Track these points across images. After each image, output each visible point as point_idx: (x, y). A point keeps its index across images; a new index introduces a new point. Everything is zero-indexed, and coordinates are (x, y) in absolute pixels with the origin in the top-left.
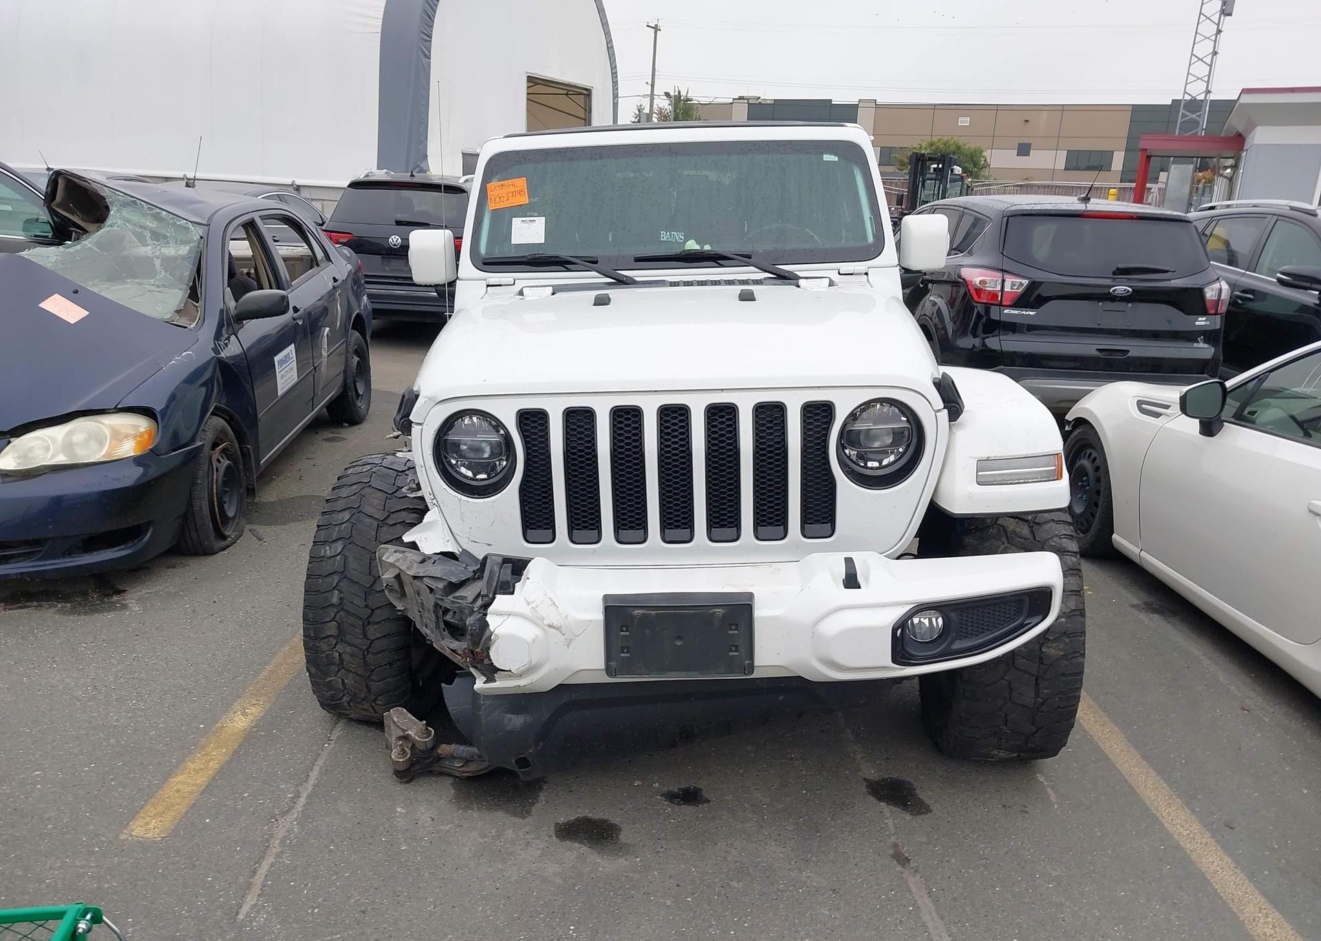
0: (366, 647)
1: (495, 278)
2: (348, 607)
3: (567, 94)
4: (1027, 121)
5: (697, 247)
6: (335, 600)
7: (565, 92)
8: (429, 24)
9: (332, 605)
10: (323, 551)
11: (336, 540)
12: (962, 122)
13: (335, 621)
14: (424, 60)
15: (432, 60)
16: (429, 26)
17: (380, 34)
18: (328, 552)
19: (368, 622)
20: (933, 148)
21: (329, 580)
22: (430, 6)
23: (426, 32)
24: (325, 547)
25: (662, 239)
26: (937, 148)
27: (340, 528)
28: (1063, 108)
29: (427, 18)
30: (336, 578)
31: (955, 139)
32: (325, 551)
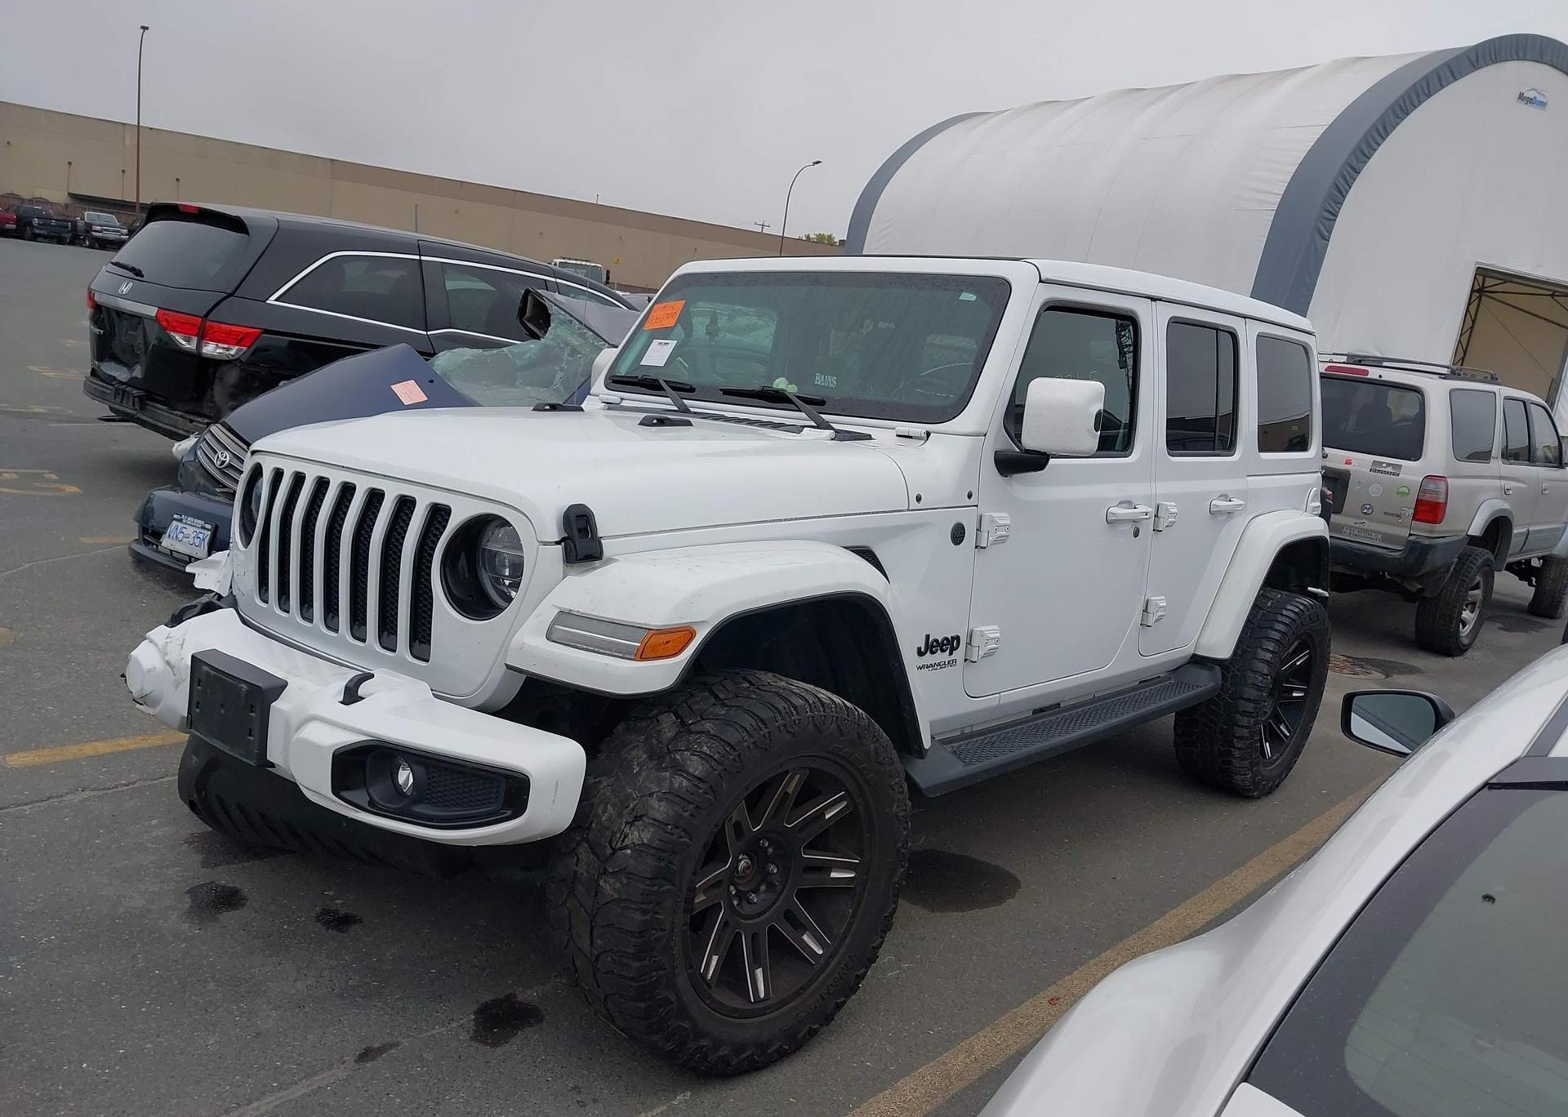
3: (1552, 296)
7: (1550, 293)
8: (1339, 200)
14: (1321, 242)
15: (1330, 243)
16: (1336, 203)
17: (1274, 212)
22: (1345, 179)
23: (1331, 210)
29: (1337, 194)
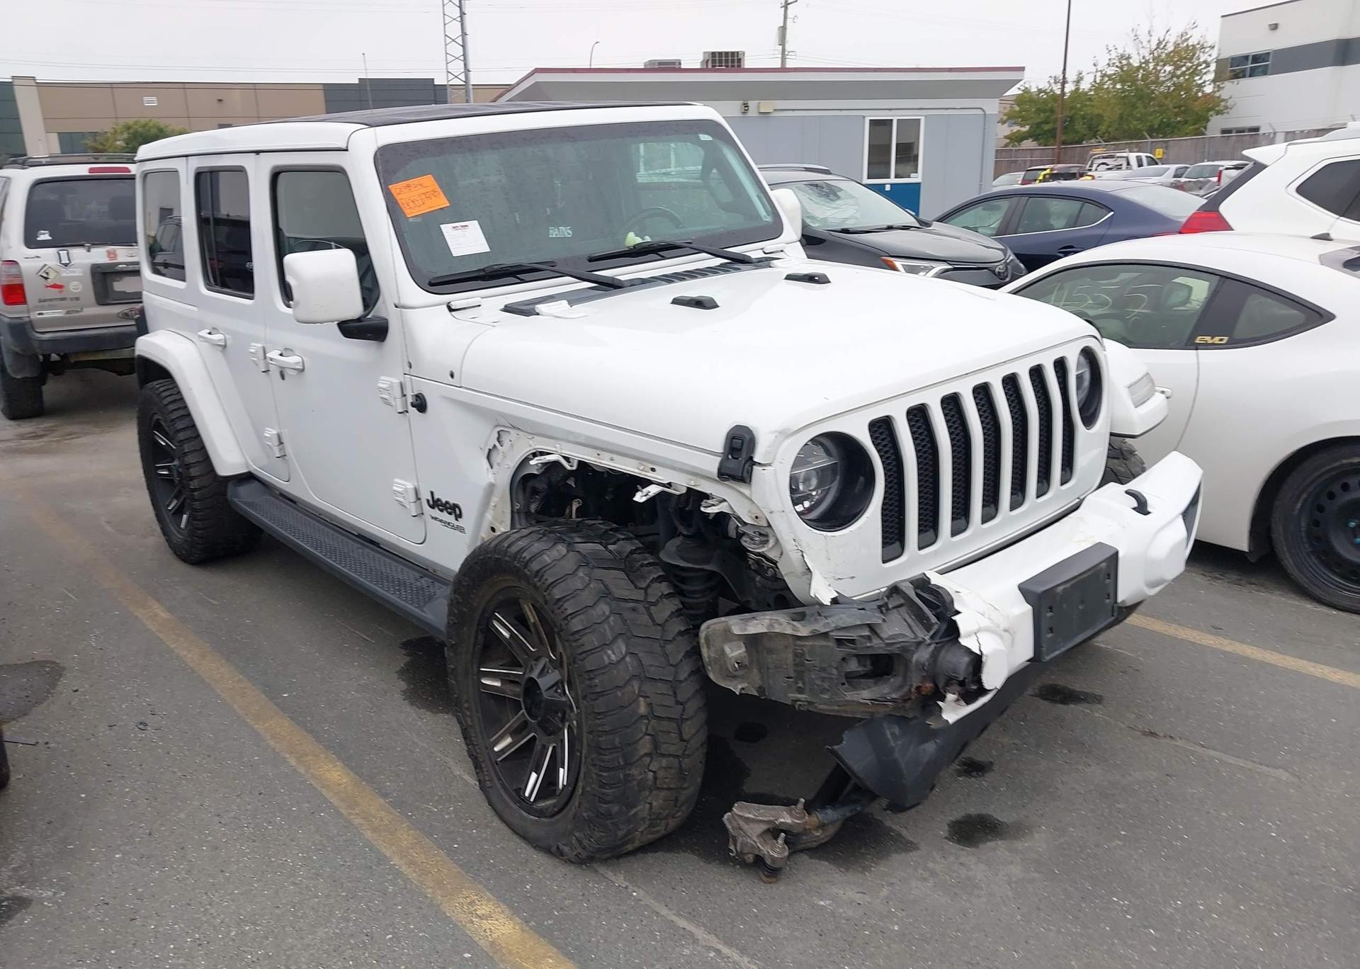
0: (681, 752)
1: (458, 299)
2: (659, 712)
4: (220, 100)
5: (639, 240)
6: (643, 709)
9: (642, 717)
10: (606, 658)
11: (613, 640)
12: (149, 102)
13: (649, 735)
18: (613, 657)
19: (680, 721)
20: (131, 131)
21: (628, 688)
24: (606, 653)
25: (550, 236)
26: (136, 132)
27: (609, 623)
28: (255, 87)
30: (636, 685)
31: (155, 120)
32: (609, 657)
